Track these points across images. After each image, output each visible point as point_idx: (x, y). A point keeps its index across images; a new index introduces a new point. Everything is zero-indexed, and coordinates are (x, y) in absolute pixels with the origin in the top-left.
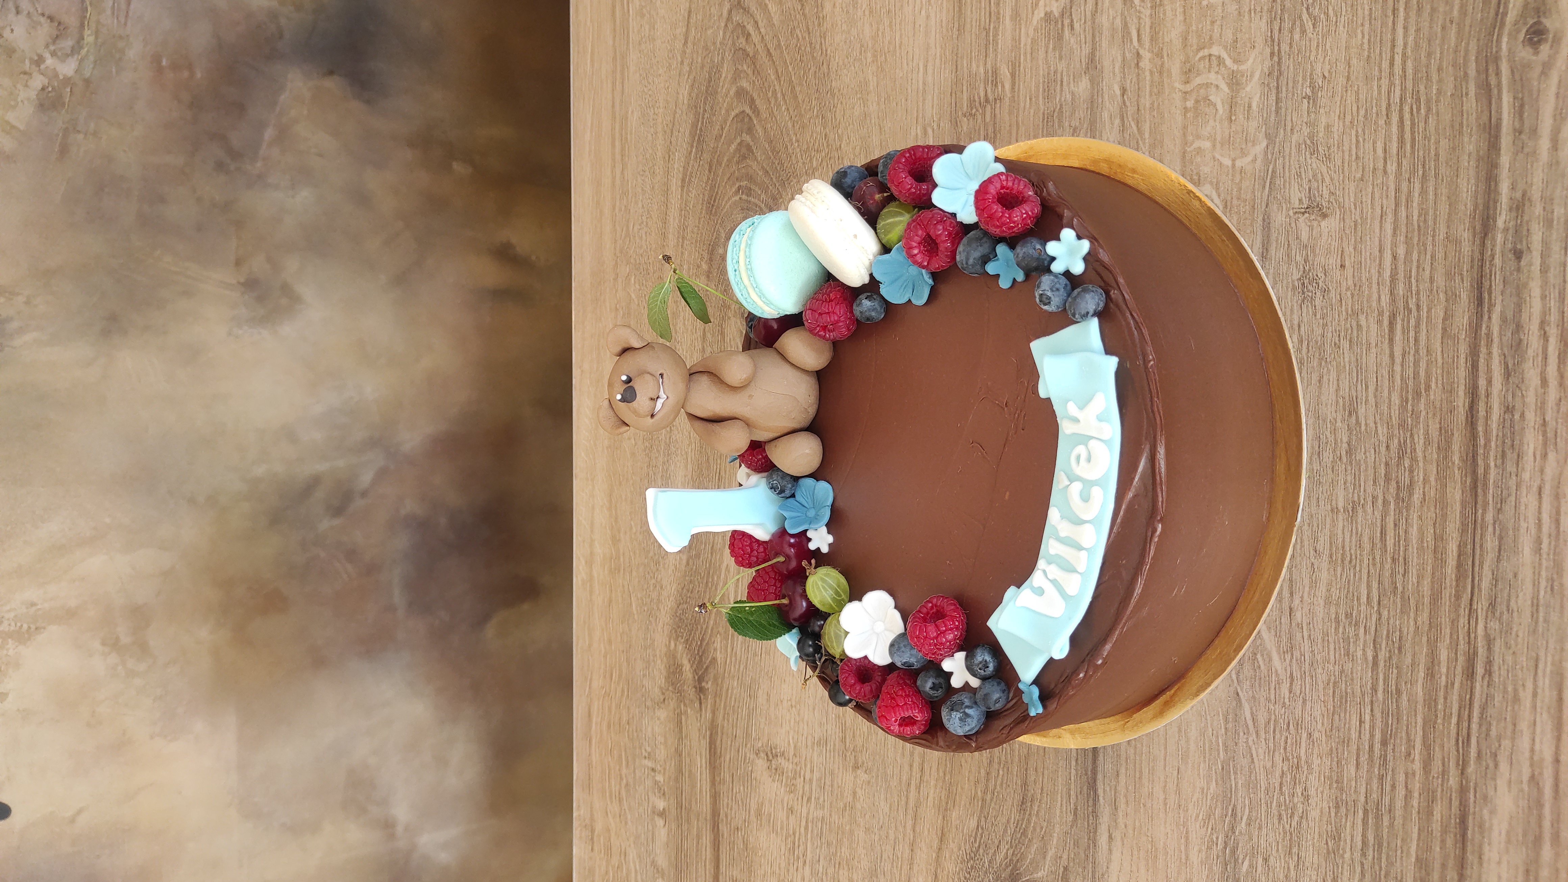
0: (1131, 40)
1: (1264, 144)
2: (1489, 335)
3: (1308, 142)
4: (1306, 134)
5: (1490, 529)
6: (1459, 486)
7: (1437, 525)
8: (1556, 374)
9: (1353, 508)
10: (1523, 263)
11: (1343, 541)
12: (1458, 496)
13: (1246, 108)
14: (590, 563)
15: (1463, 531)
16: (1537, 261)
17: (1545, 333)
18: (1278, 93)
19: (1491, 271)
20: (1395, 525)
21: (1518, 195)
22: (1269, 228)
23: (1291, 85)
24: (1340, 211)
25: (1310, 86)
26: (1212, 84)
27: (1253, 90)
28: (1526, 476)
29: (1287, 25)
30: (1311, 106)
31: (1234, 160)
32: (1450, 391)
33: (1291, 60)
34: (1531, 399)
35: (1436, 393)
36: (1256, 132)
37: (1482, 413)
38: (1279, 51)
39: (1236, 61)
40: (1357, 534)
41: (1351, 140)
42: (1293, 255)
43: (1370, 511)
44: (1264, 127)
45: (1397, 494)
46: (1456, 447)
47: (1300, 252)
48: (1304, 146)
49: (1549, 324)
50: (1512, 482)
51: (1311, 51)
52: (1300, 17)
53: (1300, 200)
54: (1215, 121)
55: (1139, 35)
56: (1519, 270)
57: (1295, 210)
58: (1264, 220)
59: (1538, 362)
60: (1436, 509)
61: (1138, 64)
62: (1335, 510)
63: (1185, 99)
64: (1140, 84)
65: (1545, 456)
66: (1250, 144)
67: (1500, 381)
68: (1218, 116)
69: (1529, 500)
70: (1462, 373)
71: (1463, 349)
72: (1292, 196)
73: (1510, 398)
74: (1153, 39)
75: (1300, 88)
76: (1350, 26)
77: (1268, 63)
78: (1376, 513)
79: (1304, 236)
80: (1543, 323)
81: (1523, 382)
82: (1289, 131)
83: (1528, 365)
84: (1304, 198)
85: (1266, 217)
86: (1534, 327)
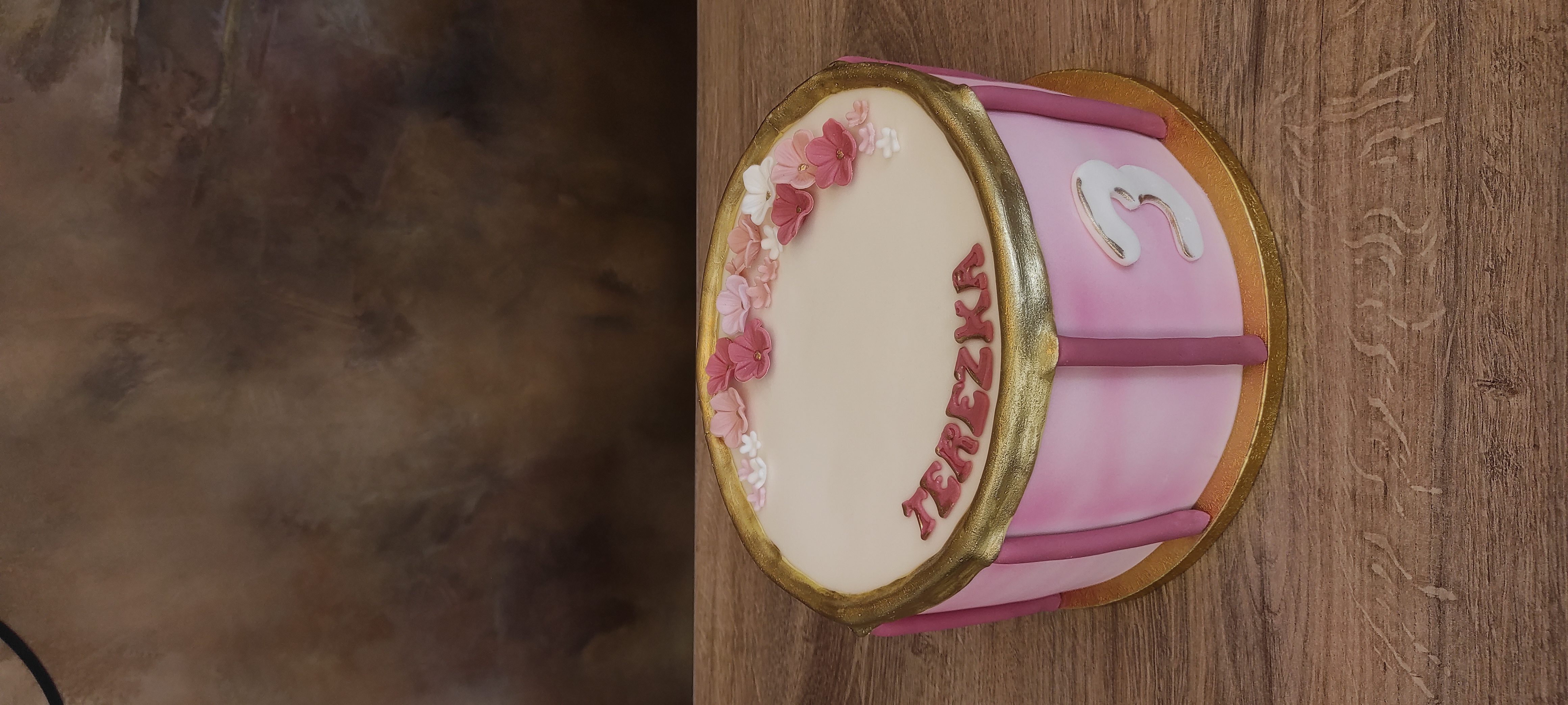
0: (1292, 190)
1: (1443, 311)
3: (1492, 315)
4: (1489, 306)
13: (1422, 273)
14: (711, 638)
18: (1456, 262)
22: (1451, 397)
23: (1470, 255)
24: (1532, 390)
25: (1492, 259)
26: (1382, 244)
27: (1428, 255)
29: (1464, 195)
30: (1494, 278)
31: (1410, 324)
33: (1470, 231)
36: (1432, 299)
38: (1456, 219)
39: (1408, 225)
41: (1541, 319)
42: (1480, 428)
44: (1442, 294)
47: (1487, 426)
48: (1487, 319)
51: (1492, 225)
52: (1479, 189)
53: (1485, 373)
54: (1388, 282)
55: (1300, 186)
57: (1480, 383)
58: (1445, 387)
61: (1300, 215)
63: (1354, 257)
64: (1304, 235)
66: (1427, 310)
68: (1390, 277)
72: (1476, 369)
74: (1318, 191)
75: (1481, 259)
76: (1536, 204)
77: (1444, 231)
79: (1491, 409)
82: (1471, 302)
84: (1489, 372)
85: (1447, 386)
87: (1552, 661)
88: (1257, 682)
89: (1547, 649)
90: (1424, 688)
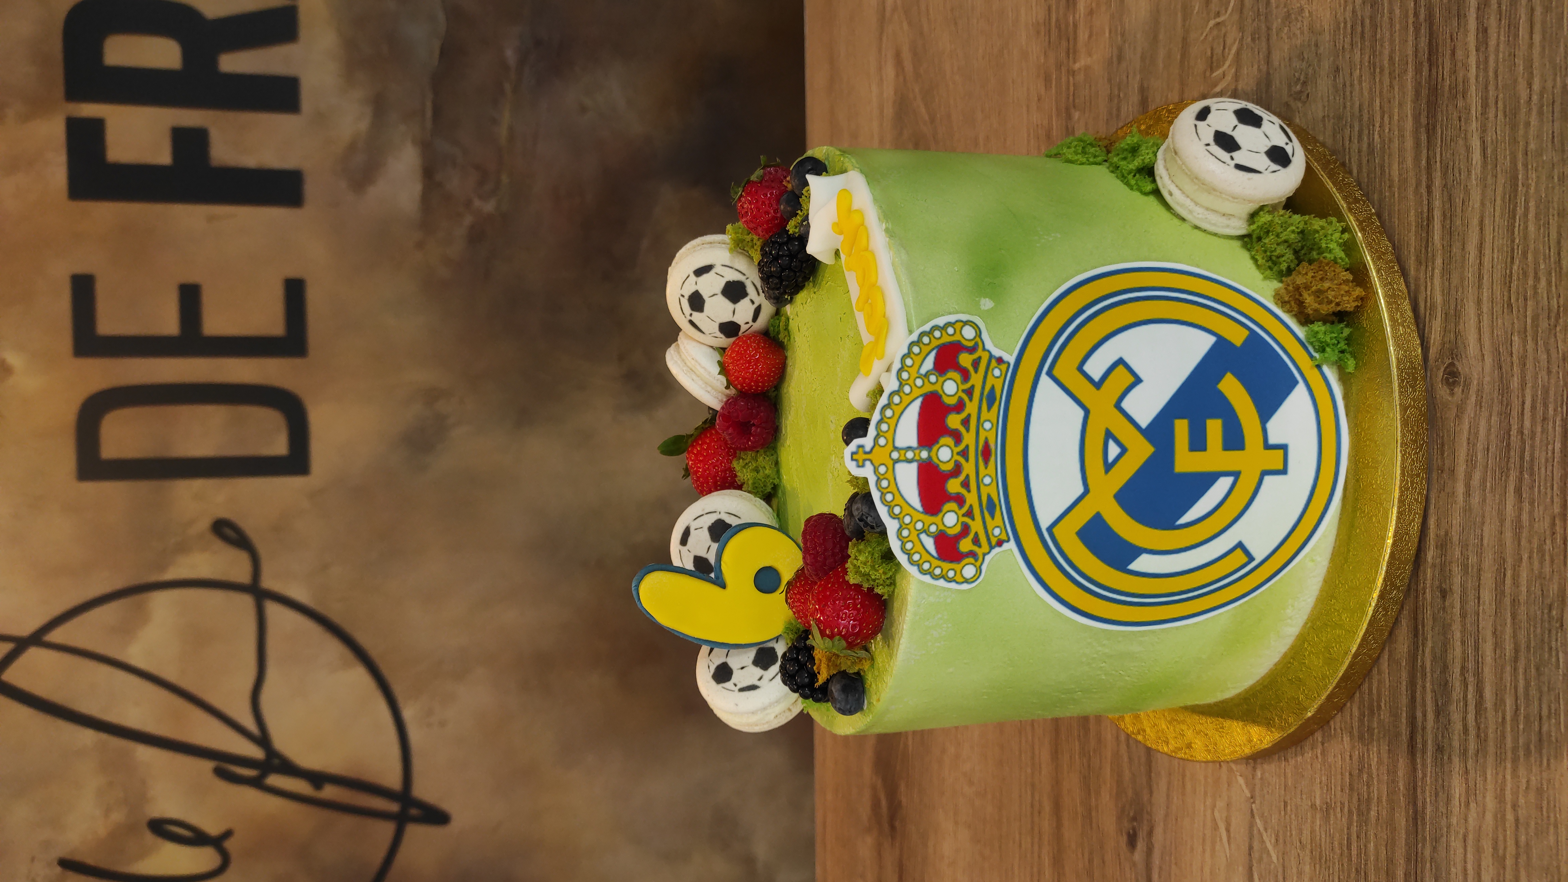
2: (1423, 667)
5: (1428, 865)
6: (1403, 813)
7: (1388, 848)
8: (1474, 724)
9: (1327, 809)
10: (1447, 604)
11: (1320, 840)
12: (1403, 823)
15: (1408, 860)
16: (1458, 606)
17: (1465, 679)
19: (1423, 605)
20: (1358, 837)
21: (1442, 533)
28: (1454, 820)
32: (1395, 716)
34: (1456, 744)
35: (1385, 715)
37: (1419, 746)
40: (1330, 835)
43: (1339, 815)
45: (1359, 806)
46: (1401, 773)
49: (1468, 671)
50: (1444, 822)
56: (1444, 608)
59: (1460, 707)
60: (1387, 830)
62: (1313, 806)
65: (1468, 804)
67: (1433, 717)
69: (1456, 844)
70: (1404, 700)
71: (1404, 675)
73: (1440, 738)
78: (1343, 820)
80: (1463, 669)
81: (1449, 724)
83: (1453, 707)
86: (1457, 670)
87: (1323, 772)
88: (1142, 767)
89: (1320, 760)
90: (1244, 787)
